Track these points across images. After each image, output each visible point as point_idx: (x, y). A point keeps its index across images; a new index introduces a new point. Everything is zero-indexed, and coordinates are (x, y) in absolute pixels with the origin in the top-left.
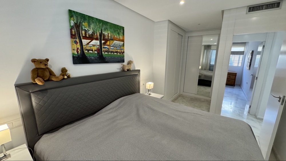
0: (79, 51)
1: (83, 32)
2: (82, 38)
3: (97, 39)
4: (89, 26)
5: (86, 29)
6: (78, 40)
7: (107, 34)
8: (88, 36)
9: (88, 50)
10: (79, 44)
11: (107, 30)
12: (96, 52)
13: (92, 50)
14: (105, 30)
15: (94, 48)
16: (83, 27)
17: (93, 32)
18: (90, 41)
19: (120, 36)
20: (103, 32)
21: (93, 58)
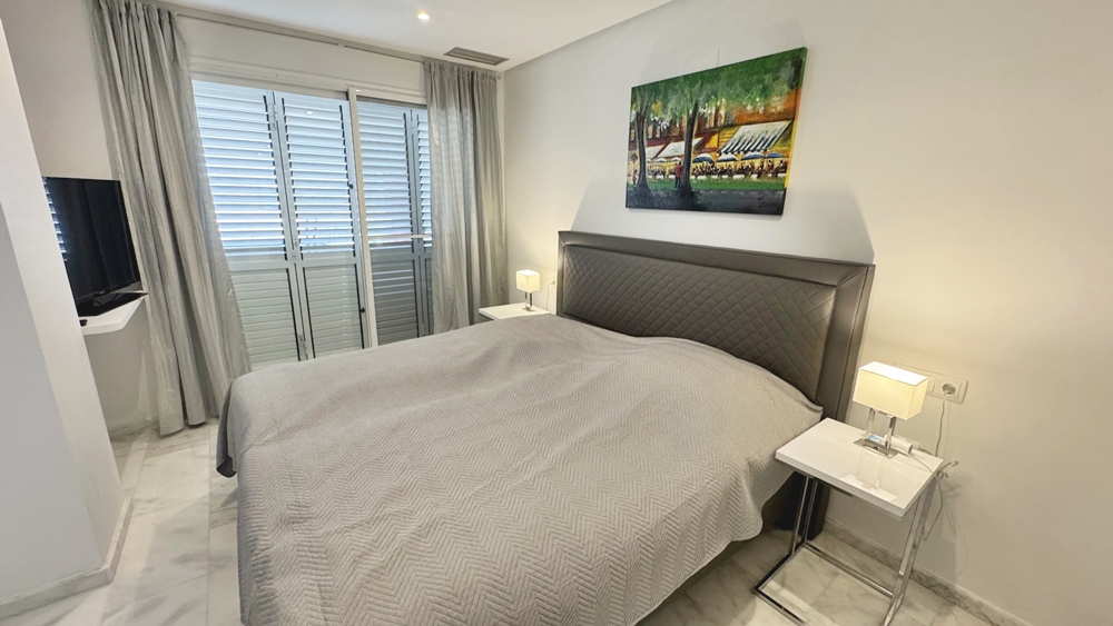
0: (637, 177)
1: (651, 129)
2: (645, 143)
3: (679, 138)
4: (665, 107)
5: (657, 119)
6: (637, 152)
7: (714, 112)
8: (658, 136)
9: (655, 174)
10: (638, 162)
11: (716, 96)
12: (673, 177)
13: (664, 173)
14: (708, 100)
16: (652, 115)
17: (671, 122)
18: (661, 147)
19: (775, 98)
20: (701, 110)
21: (662, 193)
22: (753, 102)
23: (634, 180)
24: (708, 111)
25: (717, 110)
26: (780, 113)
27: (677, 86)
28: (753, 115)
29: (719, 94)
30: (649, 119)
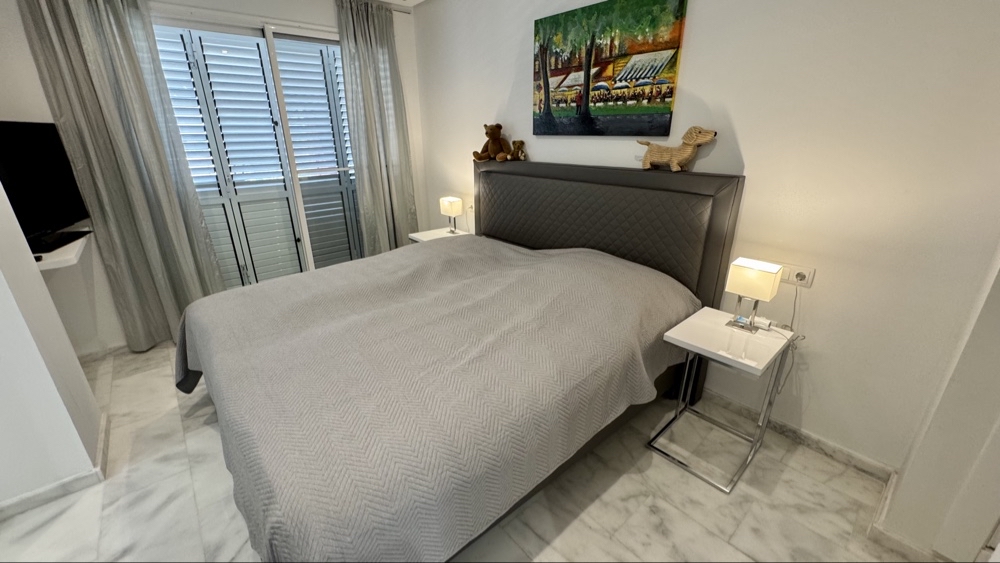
0: (542, 106)
1: (553, 60)
2: (549, 74)
3: (578, 69)
4: (565, 38)
5: (558, 50)
6: (542, 83)
7: (609, 43)
8: (560, 67)
9: (559, 102)
10: (542, 91)
11: (611, 28)
12: (574, 105)
13: (566, 102)
14: (603, 31)
15: (571, 95)
16: (554, 47)
17: (571, 53)
18: (563, 77)
19: (662, 29)
20: (598, 41)
21: (565, 120)
22: (644, 33)
23: (540, 108)
24: (604, 42)
25: (612, 41)
26: (666, 42)
27: (576, 19)
28: (643, 44)
29: (613, 25)
30: (551, 50)
